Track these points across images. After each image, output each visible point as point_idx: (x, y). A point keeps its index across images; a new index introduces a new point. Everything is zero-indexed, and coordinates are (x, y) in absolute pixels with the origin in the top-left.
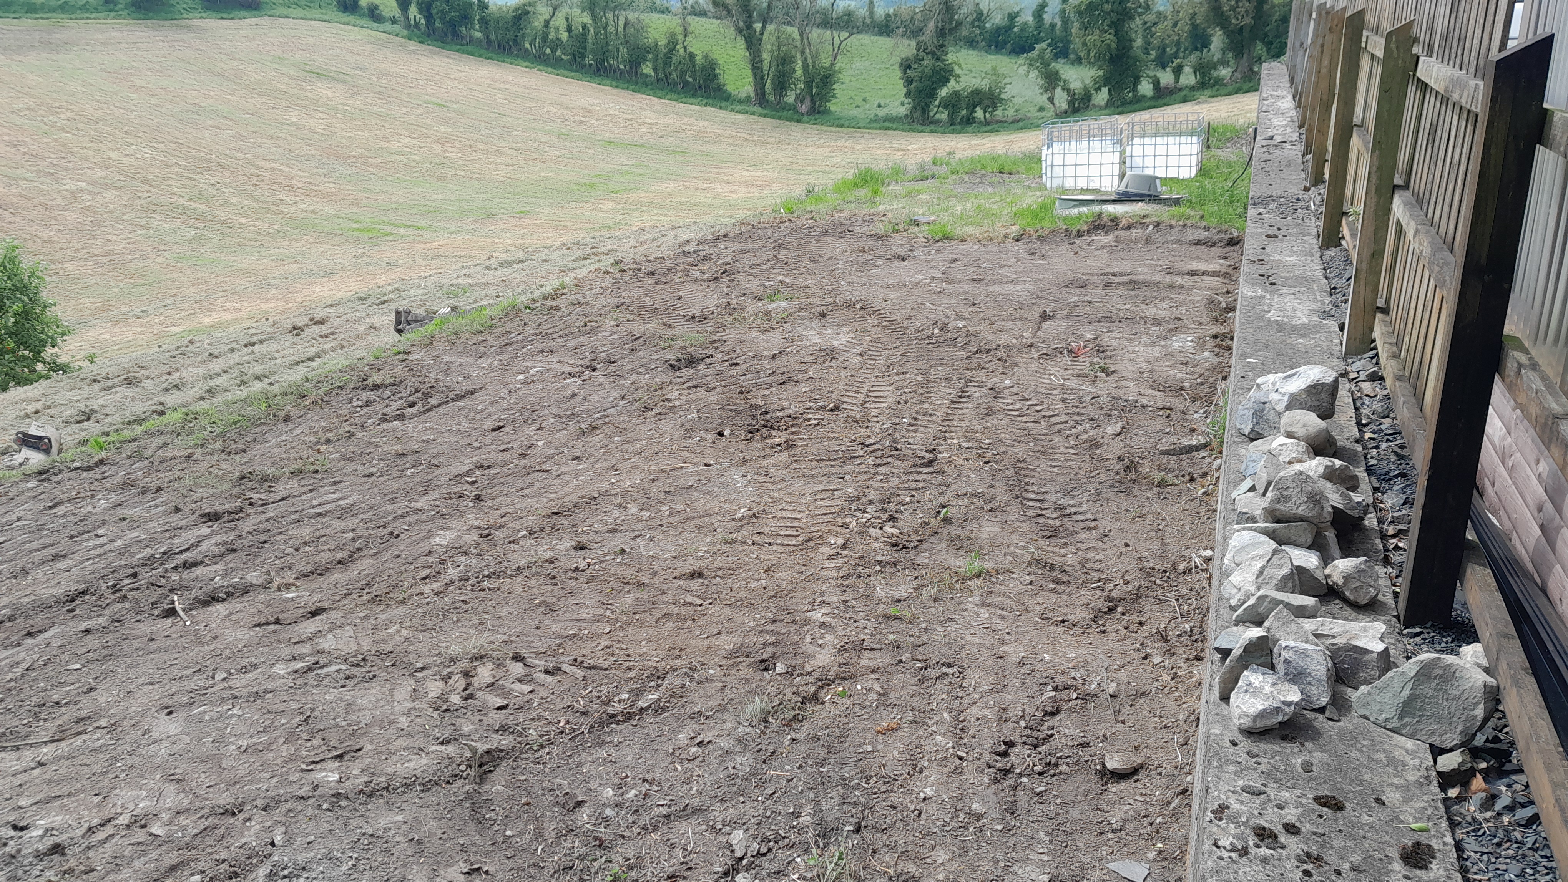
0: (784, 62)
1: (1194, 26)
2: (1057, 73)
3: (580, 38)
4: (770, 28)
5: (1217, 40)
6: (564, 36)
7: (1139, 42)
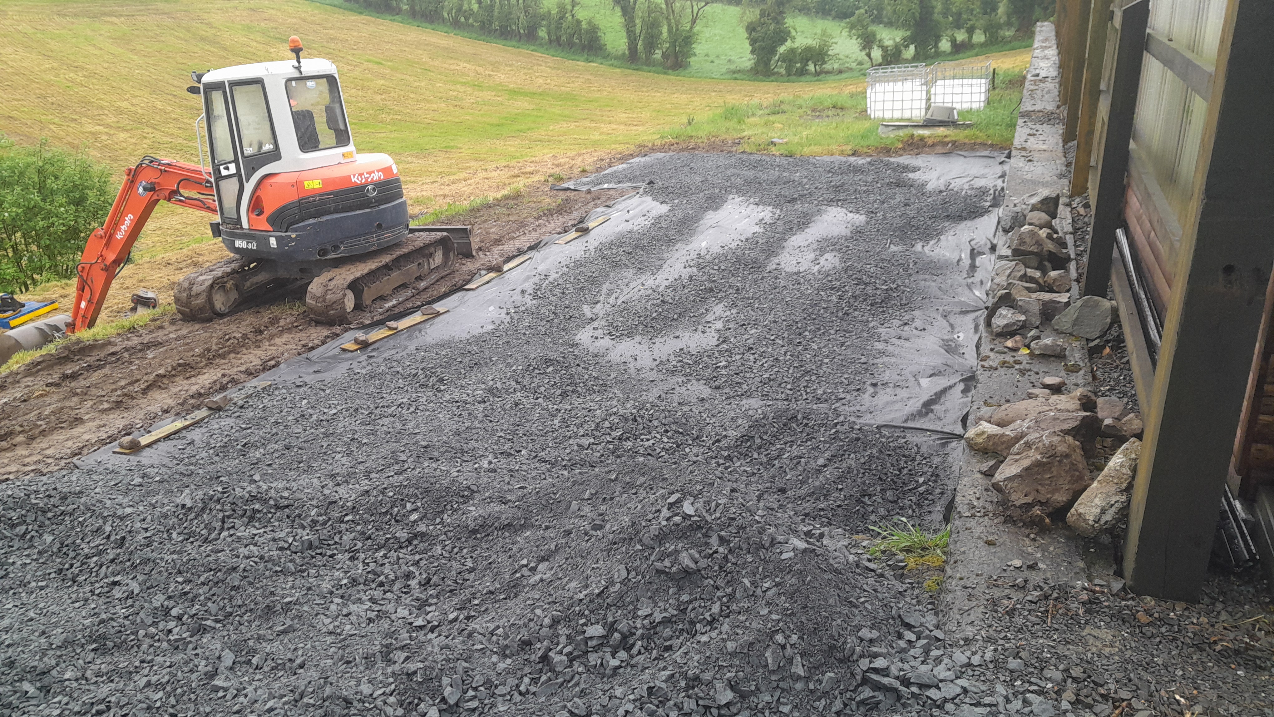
0: (652, 26)
2: (874, 35)
3: (488, 9)
5: (1004, 6)
6: (475, 7)
7: (939, 9)
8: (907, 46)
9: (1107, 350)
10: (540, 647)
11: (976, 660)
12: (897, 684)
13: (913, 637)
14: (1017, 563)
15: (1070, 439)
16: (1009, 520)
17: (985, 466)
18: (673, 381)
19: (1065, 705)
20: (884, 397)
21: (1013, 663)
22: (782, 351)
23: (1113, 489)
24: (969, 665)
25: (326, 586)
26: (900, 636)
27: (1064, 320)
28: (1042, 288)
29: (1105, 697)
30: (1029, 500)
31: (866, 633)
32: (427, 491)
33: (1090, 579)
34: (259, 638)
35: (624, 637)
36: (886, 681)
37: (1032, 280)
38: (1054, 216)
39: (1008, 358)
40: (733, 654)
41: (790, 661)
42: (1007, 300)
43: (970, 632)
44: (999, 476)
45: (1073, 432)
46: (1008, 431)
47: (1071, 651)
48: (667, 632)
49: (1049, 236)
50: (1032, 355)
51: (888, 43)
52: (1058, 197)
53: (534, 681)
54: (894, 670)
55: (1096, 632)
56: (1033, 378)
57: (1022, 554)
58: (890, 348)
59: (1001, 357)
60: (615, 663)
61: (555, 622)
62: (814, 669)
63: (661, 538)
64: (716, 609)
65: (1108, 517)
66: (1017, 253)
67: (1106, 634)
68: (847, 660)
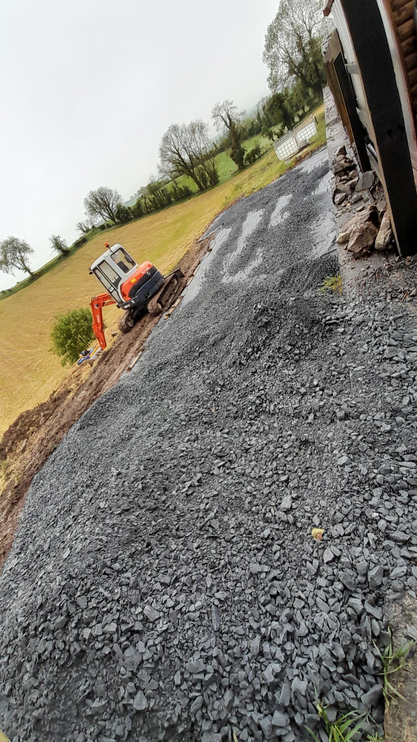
0: (202, 175)
1: (302, 92)
2: (271, 131)
3: (153, 201)
4: (195, 169)
5: (310, 92)
6: (150, 204)
7: (289, 107)
8: (284, 128)
9: (377, 188)
10: (238, 362)
11: (357, 303)
12: (335, 321)
13: (336, 306)
14: (363, 269)
15: (368, 223)
16: (357, 259)
17: (345, 247)
18: (254, 278)
19: (388, 301)
20: (319, 247)
21: (369, 298)
22: (283, 251)
23: (386, 229)
24: (356, 305)
25: (185, 375)
26: (333, 308)
27: (359, 187)
28: (348, 181)
29: (401, 292)
30: (361, 249)
31: (321, 312)
32: (197, 341)
33: (388, 261)
34: (175, 394)
35: (258, 348)
36: (331, 322)
37: (344, 180)
38: (345, 154)
39: (344, 210)
40: (286, 337)
41: (303, 330)
42: (337, 191)
43: (353, 296)
44: (349, 247)
45: (369, 220)
46: (347, 232)
47: (387, 285)
48: (268, 341)
49: (346, 162)
50: (352, 204)
51: (277, 131)
52: (344, 147)
53: (241, 370)
54: (333, 318)
55: (394, 276)
56: (354, 211)
57: (364, 266)
58: (316, 231)
59: (341, 211)
60: (258, 355)
61: (239, 354)
62: (310, 330)
63: (256, 318)
64: (278, 328)
65: (387, 240)
66: (336, 174)
67: (397, 275)
68: (319, 322)
